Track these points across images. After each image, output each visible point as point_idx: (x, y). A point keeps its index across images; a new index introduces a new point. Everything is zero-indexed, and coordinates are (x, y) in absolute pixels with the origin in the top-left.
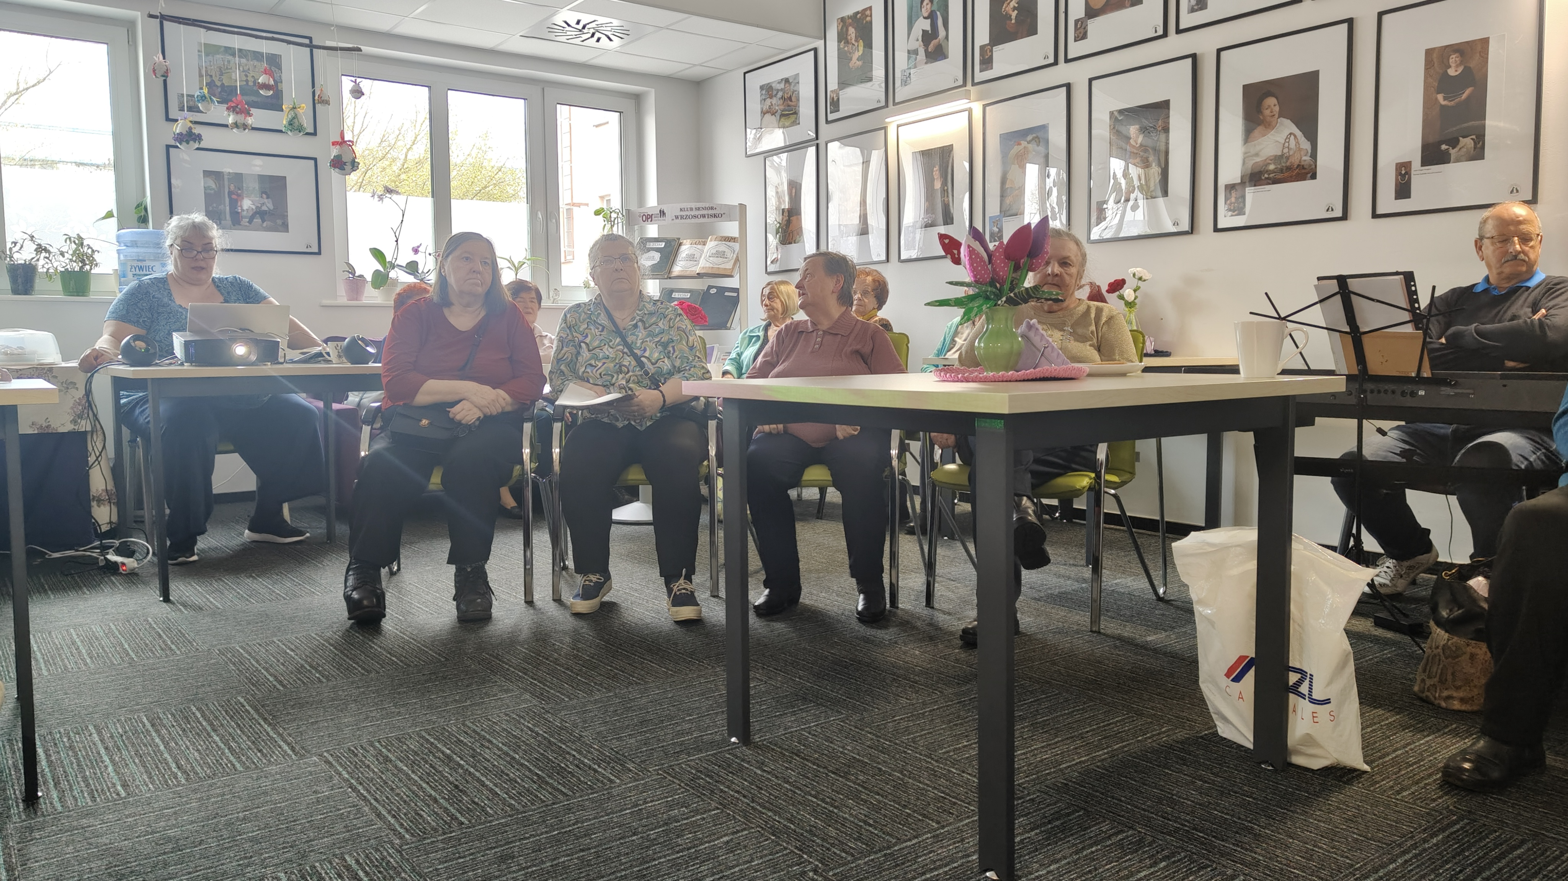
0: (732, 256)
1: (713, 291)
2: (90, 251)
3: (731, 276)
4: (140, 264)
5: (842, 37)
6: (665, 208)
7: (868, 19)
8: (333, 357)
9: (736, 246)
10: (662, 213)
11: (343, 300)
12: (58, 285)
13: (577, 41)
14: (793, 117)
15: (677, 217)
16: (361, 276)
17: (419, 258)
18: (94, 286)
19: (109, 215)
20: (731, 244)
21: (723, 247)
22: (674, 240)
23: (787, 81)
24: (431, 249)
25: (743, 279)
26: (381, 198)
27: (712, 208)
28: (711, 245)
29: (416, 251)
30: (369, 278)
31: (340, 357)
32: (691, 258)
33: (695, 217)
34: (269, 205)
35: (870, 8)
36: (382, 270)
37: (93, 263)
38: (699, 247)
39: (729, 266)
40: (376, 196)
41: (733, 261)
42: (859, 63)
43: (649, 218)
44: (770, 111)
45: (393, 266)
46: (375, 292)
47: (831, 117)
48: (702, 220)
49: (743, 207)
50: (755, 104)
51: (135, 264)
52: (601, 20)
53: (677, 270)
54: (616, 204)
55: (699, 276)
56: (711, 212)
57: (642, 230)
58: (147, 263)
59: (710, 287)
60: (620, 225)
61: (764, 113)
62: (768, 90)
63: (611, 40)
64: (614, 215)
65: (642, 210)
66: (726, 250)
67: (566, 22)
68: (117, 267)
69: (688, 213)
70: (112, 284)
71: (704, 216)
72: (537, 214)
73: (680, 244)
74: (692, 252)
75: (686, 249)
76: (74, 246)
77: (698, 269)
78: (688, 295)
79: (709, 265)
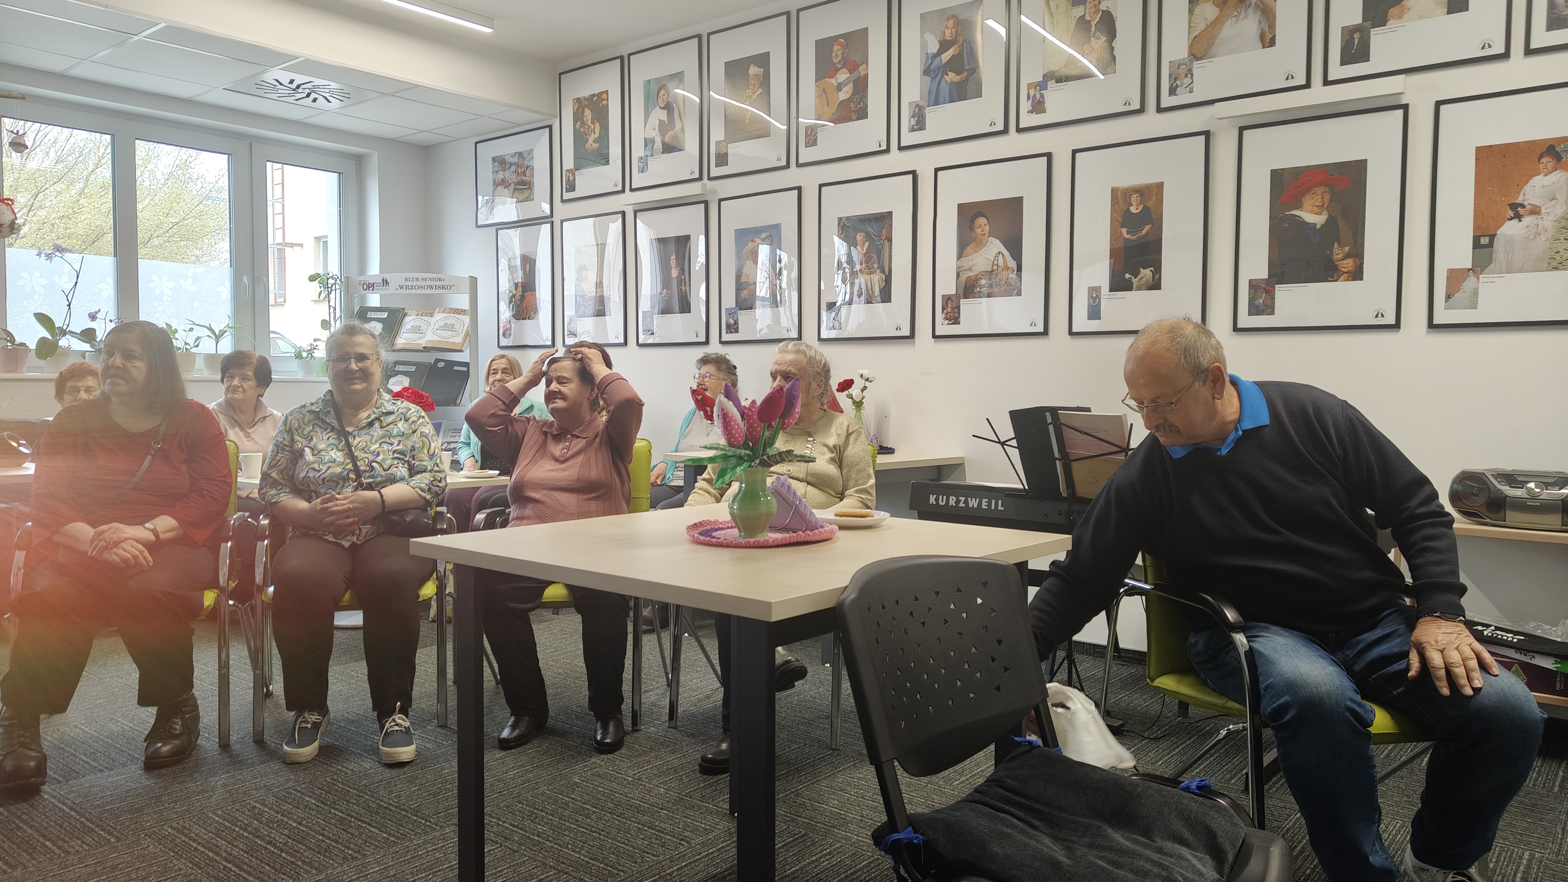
0: (461, 329)
1: (441, 365)
3: (461, 351)
5: (578, 117)
7: (605, 102)
9: (467, 319)
10: (385, 282)
13: (291, 100)
14: (527, 193)
15: (401, 287)
16: (22, 345)
17: (97, 325)
20: (461, 317)
21: (452, 320)
22: (398, 310)
23: (520, 154)
24: (112, 315)
25: (474, 353)
26: (49, 257)
27: (440, 279)
28: (439, 317)
29: (93, 317)
32: (417, 330)
33: (421, 288)
35: (607, 92)
36: (50, 337)
38: (426, 318)
39: (459, 339)
40: (43, 255)
41: (463, 335)
42: (596, 145)
43: (370, 287)
44: (504, 183)
45: (63, 332)
46: (40, 363)
48: (429, 291)
49: (473, 280)
52: (317, 82)
53: (401, 341)
54: (334, 270)
55: (426, 349)
56: (438, 283)
57: (362, 298)
59: (438, 361)
60: (338, 291)
61: (496, 185)
62: (500, 163)
63: (329, 101)
65: (362, 278)
66: (455, 323)
67: (277, 81)
69: (414, 283)
71: (431, 287)
72: (242, 279)
73: (405, 315)
74: (417, 323)
75: (410, 321)
77: (423, 342)
78: (413, 368)
79: (435, 338)
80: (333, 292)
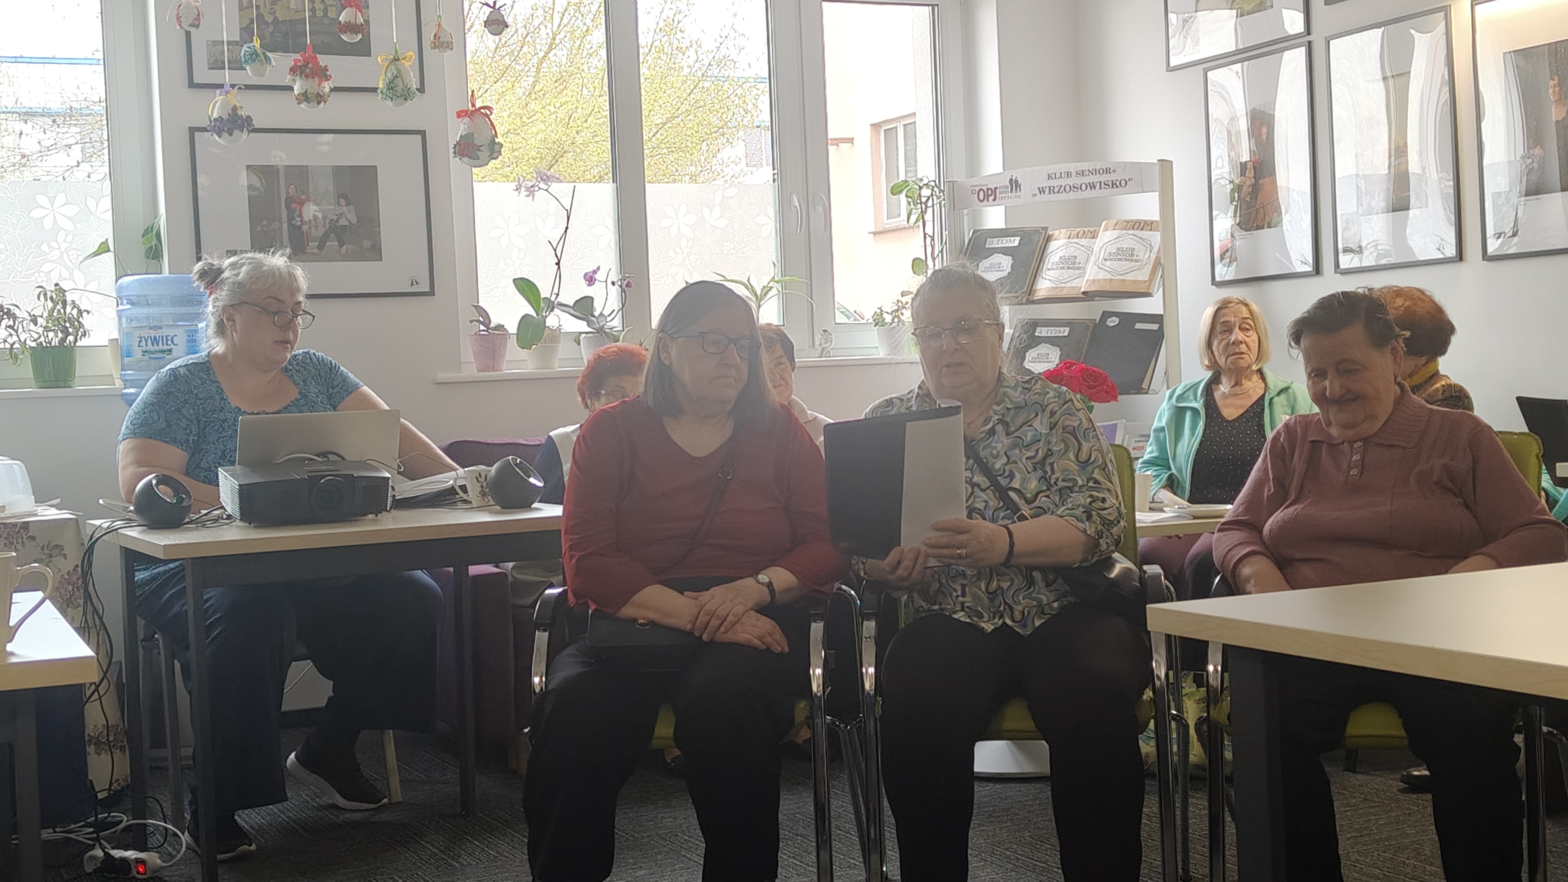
0: (1147, 257)
1: (1113, 322)
2: (75, 312)
3: (1147, 295)
6: (1018, 174)
8: (473, 494)
9: (1156, 238)
10: (1015, 185)
11: (470, 371)
12: (27, 370)
15: (1042, 191)
16: (500, 327)
17: (597, 292)
18: (81, 368)
19: (103, 249)
20: (1145, 234)
21: (1129, 240)
22: (1036, 231)
24: (614, 276)
25: (1170, 298)
26: (531, 191)
27: (1107, 171)
28: (1106, 237)
29: (590, 279)
30: (512, 327)
31: (483, 494)
32: (1070, 263)
33: (1074, 188)
34: (350, 215)
36: (534, 314)
37: (80, 331)
38: (1084, 241)
39: (1143, 275)
40: (523, 189)
41: (1150, 267)
43: (989, 195)
46: (524, 354)
48: (1089, 194)
49: (1166, 166)
53: (1044, 286)
54: (927, 169)
55: (1087, 296)
56: (1105, 178)
57: (976, 217)
59: (1106, 315)
60: (937, 208)
64: (926, 192)
65: (975, 181)
66: (1136, 246)
68: (115, 335)
69: (1064, 182)
71: (1092, 186)
72: (790, 201)
73: (1049, 239)
74: (1070, 251)
75: (1058, 249)
76: (50, 304)
77: (1083, 285)
78: (1065, 331)
79: (1102, 275)
80: (930, 210)
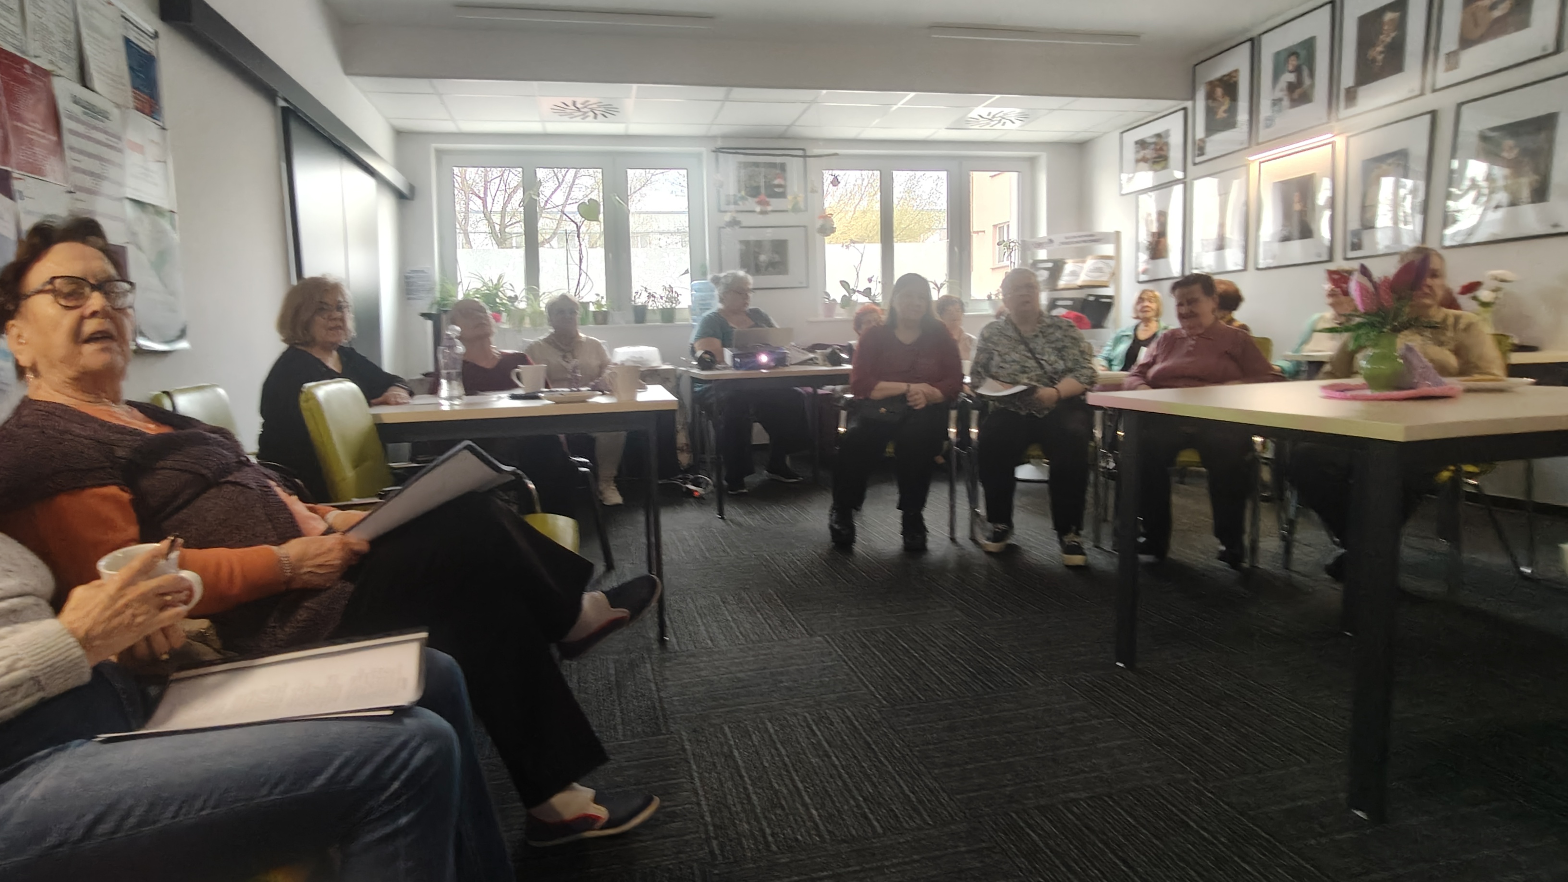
0: (1107, 270)
1: (1091, 299)
2: (676, 295)
3: (1107, 287)
4: (704, 302)
5: (1210, 96)
6: (1052, 237)
7: (1234, 79)
8: (820, 361)
9: (1112, 263)
10: (1051, 241)
11: (822, 318)
12: (658, 317)
13: (988, 127)
14: (1162, 164)
15: (1062, 243)
16: (834, 300)
17: (872, 285)
18: (678, 316)
19: (687, 272)
20: (1108, 261)
21: (1100, 264)
22: (1059, 260)
23: (1159, 136)
24: (880, 279)
25: (1118, 289)
26: (847, 247)
27: (1092, 236)
28: (1090, 263)
29: (870, 280)
30: (839, 301)
31: (824, 361)
32: (1075, 274)
33: (1077, 242)
34: (777, 258)
35: (1236, 71)
36: (847, 295)
37: (678, 302)
38: (1080, 264)
39: (1106, 278)
40: (844, 246)
41: (1109, 275)
42: (1225, 115)
43: (1040, 245)
44: (1144, 160)
45: (854, 291)
46: (842, 311)
47: (1198, 160)
48: (1083, 245)
49: (1118, 233)
50: (1130, 153)
51: (701, 302)
52: (1006, 110)
53: (1062, 283)
54: (1014, 235)
55: (1081, 287)
56: (1091, 238)
57: (1034, 254)
58: (708, 302)
59: (1089, 296)
60: (1017, 251)
61: (1138, 161)
62: (1142, 144)
63: (1013, 122)
64: (1012, 244)
65: (1034, 239)
66: (1103, 266)
67: (980, 116)
68: (690, 304)
69: (1072, 240)
70: (687, 314)
71: (1085, 242)
73: (1065, 263)
74: (1074, 268)
75: (1068, 267)
76: (667, 293)
77: (1079, 282)
78: (1069, 303)
79: (1088, 279)
80: (1013, 252)
